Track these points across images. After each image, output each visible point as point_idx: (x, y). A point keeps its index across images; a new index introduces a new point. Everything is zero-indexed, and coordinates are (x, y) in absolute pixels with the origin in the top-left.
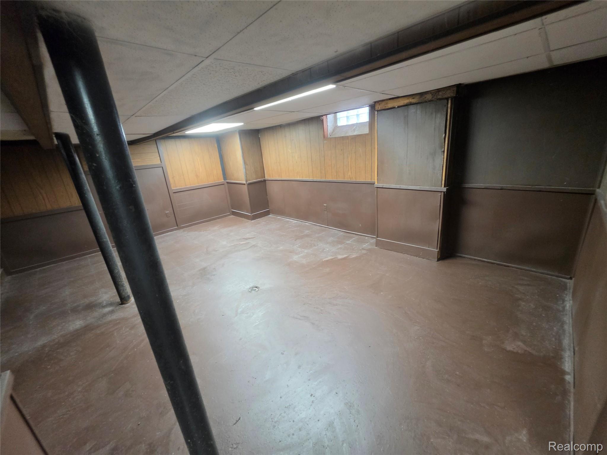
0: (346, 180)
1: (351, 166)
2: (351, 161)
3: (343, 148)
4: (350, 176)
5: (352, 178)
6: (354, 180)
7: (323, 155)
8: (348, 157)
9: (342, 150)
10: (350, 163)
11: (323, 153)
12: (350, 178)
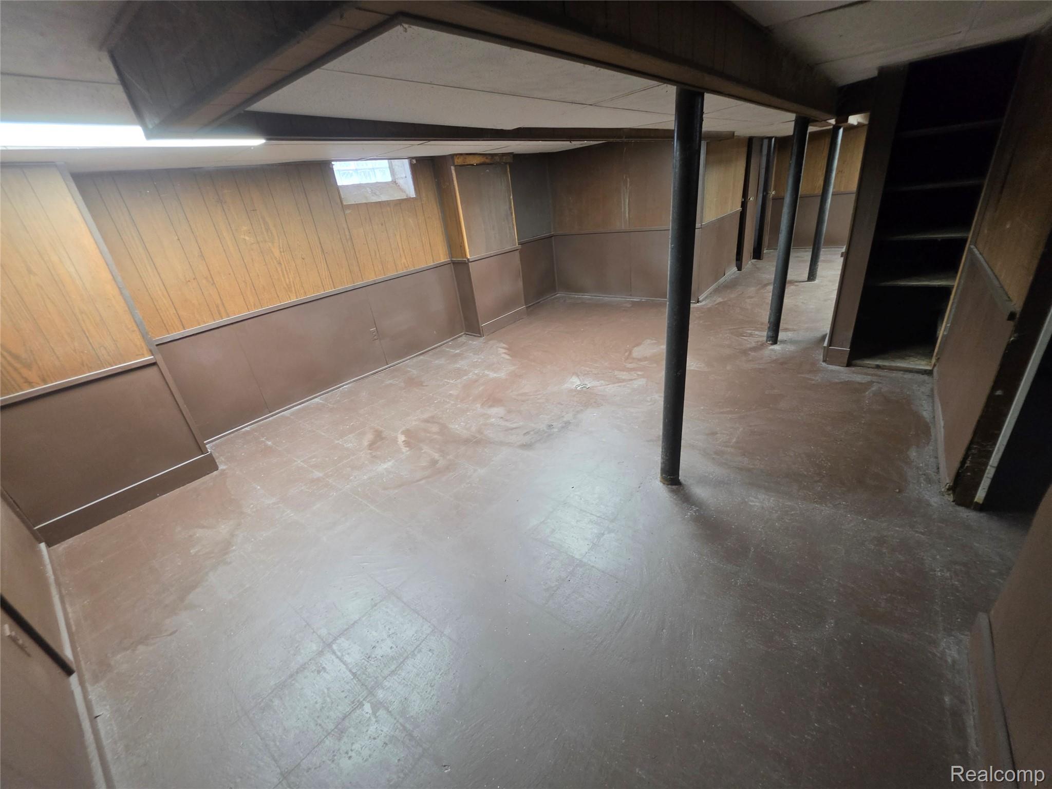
0: (401, 272)
1: (403, 248)
2: (401, 241)
3: (384, 221)
4: (404, 263)
5: (408, 266)
6: (412, 269)
7: (348, 237)
8: (395, 235)
9: (382, 225)
10: (400, 245)
11: (347, 233)
12: (406, 267)
